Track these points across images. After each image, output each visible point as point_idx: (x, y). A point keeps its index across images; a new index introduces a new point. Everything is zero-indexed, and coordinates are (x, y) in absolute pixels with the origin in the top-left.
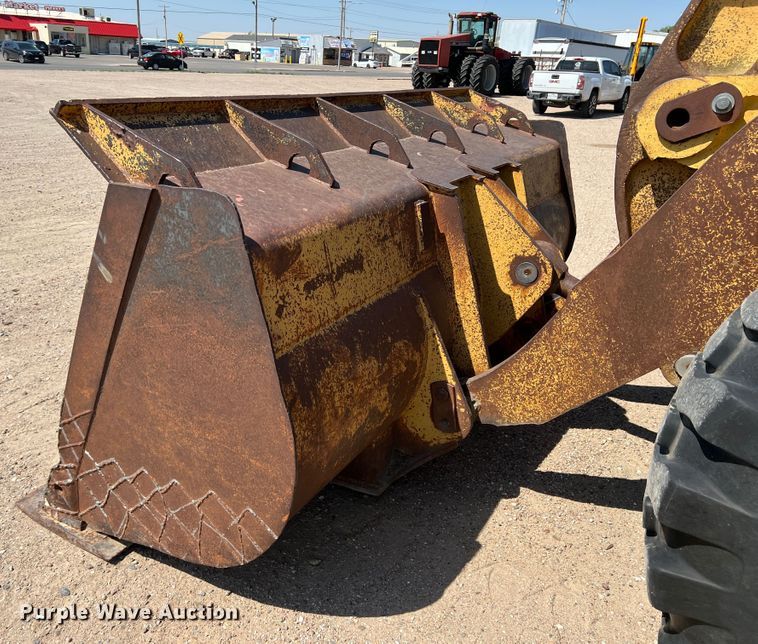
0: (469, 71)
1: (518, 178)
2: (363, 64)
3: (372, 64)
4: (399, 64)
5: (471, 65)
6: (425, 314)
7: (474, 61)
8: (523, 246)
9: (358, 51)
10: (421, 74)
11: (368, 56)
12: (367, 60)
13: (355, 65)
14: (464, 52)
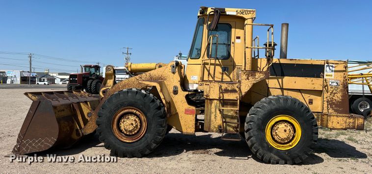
0: (91, 85)
1: (88, 103)
2: (43, 83)
3: (46, 83)
4: (61, 83)
5: (91, 83)
6: (73, 118)
7: (92, 82)
8: (88, 111)
9: (39, 77)
10: (71, 87)
11: (44, 80)
12: (44, 81)
13: (38, 84)
14: (88, 79)
